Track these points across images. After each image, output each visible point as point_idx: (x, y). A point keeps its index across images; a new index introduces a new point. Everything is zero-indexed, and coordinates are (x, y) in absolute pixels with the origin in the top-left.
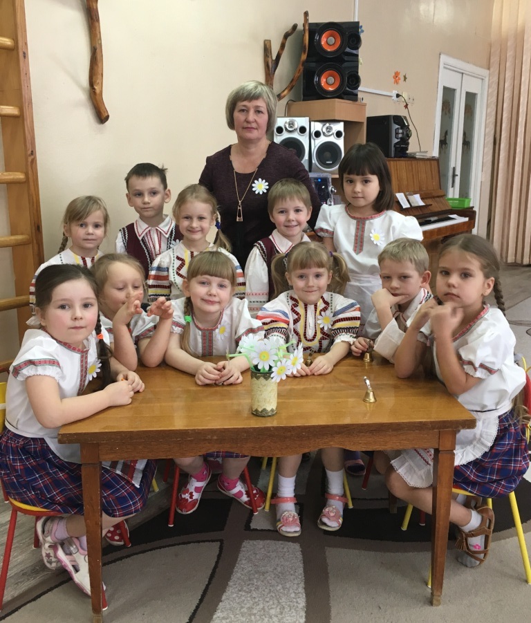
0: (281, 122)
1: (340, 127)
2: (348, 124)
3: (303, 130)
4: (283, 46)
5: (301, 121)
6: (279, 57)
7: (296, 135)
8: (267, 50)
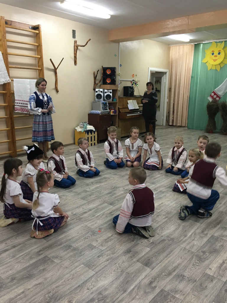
0: (97, 90)
1: (111, 91)
2: (113, 90)
3: (102, 92)
4: (97, 73)
5: (101, 90)
6: (97, 75)
7: (100, 93)
8: (94, 74)
